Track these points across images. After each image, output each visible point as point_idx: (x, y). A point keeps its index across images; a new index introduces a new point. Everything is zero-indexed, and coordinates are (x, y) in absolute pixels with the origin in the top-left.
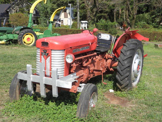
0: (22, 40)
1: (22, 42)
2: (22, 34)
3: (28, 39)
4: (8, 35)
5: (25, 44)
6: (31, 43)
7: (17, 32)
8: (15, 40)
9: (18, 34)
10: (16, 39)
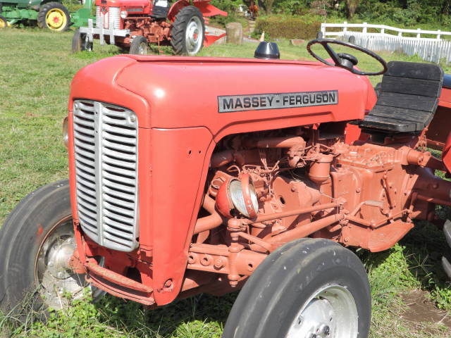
0: (44, 20)
1: (45, 24)
2: (45, 9)
3: (56, 19)
4: (21, 11)
5: (50, 28)
6: (60, 27)
7: (36, 7)
8: (31, 20)
9: (37, 11)
10: (33, 18)
